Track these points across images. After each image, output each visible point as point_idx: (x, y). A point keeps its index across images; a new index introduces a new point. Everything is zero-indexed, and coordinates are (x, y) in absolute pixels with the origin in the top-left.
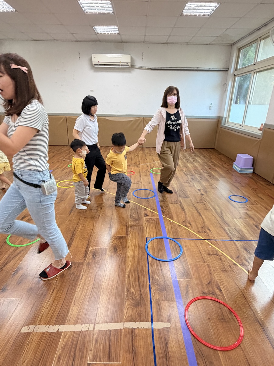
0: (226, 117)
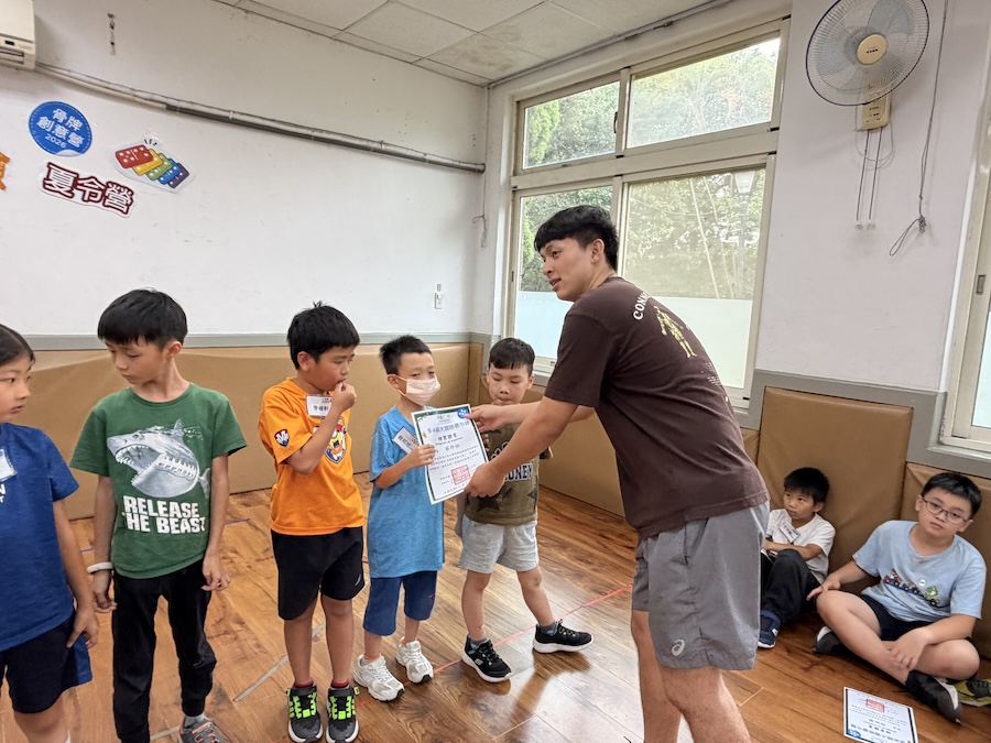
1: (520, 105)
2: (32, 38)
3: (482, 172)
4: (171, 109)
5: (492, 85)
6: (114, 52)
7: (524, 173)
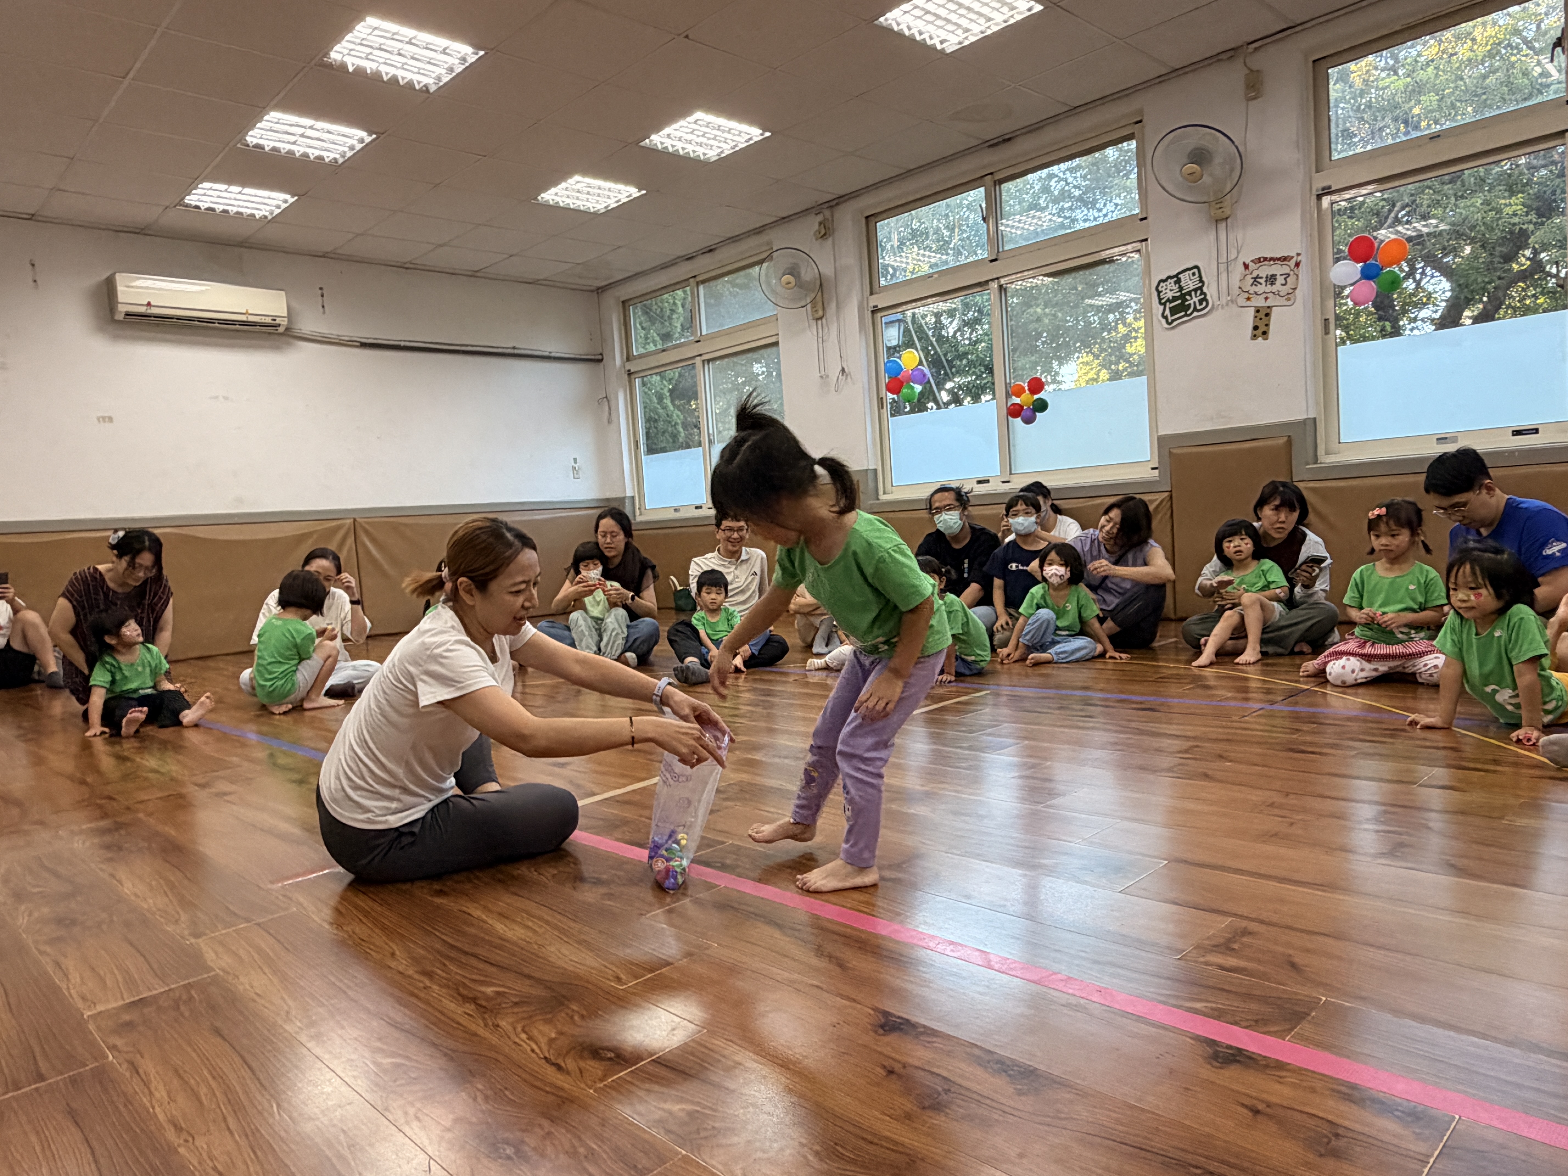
0: (633, 498)
1: (625, 304)
2: (285, 314)
3: (601, 360)
4: (364, 345)
5: (600, 291)
6: (324, 313)
7: (635, 358)
